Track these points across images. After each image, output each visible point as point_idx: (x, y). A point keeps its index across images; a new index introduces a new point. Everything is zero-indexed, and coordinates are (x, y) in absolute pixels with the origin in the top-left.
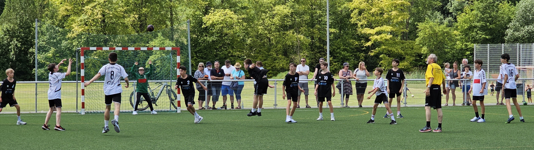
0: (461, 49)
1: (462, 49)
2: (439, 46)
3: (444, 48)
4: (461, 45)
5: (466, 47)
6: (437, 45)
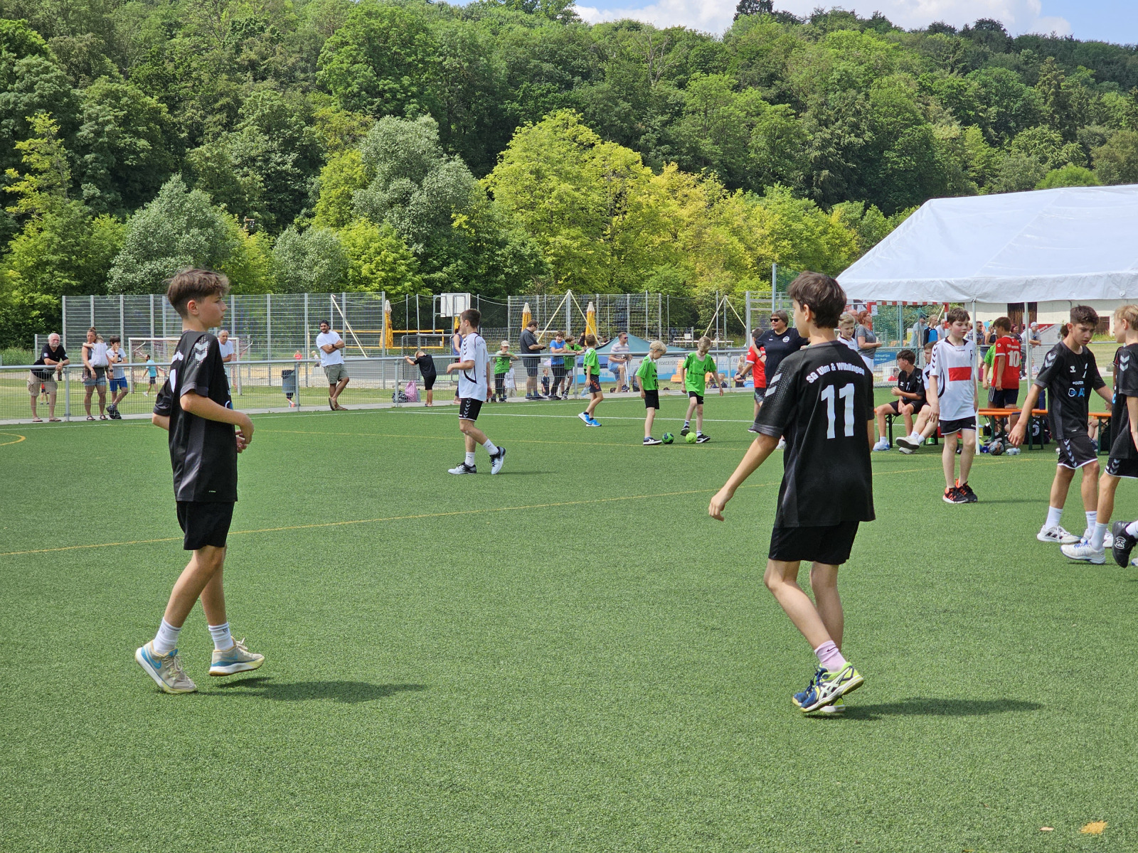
1: (22, 306)
4: (22, 297)
5: (30, 301)
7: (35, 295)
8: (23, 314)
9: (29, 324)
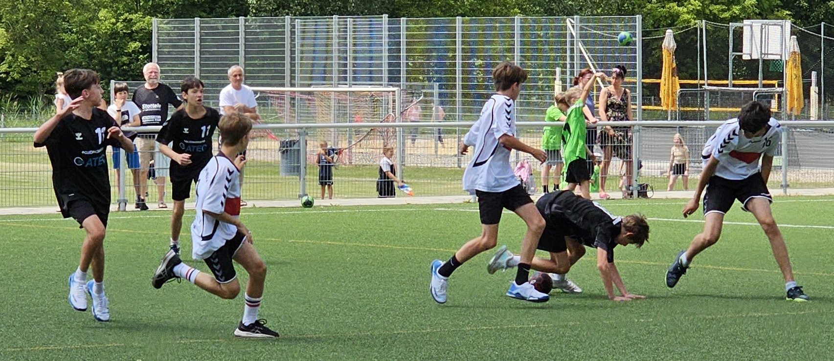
0: (112, 34)
1: (114, 34)
2: (44, 24)
3: (57, 29)
4: (114, 20)
5: (127, 28)
6: (37, 22)
7: (133, 16)
8: (115, 48)
9: (124, 64)
